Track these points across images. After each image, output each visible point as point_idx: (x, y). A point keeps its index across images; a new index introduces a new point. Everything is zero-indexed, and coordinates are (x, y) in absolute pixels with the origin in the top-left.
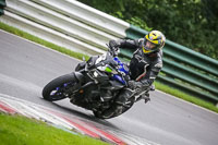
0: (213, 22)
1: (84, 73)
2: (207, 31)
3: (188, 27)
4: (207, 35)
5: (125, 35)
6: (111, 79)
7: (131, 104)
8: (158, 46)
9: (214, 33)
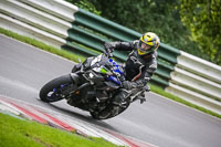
0: (162, 5)
1: (80, 74)
2: (156, 15)
3: (137, 10)
4: (156, 19)
5: (73, 18)
6: (106, 79)
7: (127, 105)
8: (152, 47)
9: (163, 17)
